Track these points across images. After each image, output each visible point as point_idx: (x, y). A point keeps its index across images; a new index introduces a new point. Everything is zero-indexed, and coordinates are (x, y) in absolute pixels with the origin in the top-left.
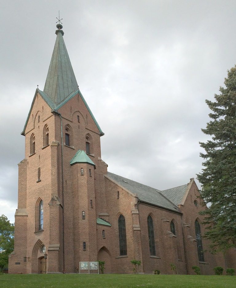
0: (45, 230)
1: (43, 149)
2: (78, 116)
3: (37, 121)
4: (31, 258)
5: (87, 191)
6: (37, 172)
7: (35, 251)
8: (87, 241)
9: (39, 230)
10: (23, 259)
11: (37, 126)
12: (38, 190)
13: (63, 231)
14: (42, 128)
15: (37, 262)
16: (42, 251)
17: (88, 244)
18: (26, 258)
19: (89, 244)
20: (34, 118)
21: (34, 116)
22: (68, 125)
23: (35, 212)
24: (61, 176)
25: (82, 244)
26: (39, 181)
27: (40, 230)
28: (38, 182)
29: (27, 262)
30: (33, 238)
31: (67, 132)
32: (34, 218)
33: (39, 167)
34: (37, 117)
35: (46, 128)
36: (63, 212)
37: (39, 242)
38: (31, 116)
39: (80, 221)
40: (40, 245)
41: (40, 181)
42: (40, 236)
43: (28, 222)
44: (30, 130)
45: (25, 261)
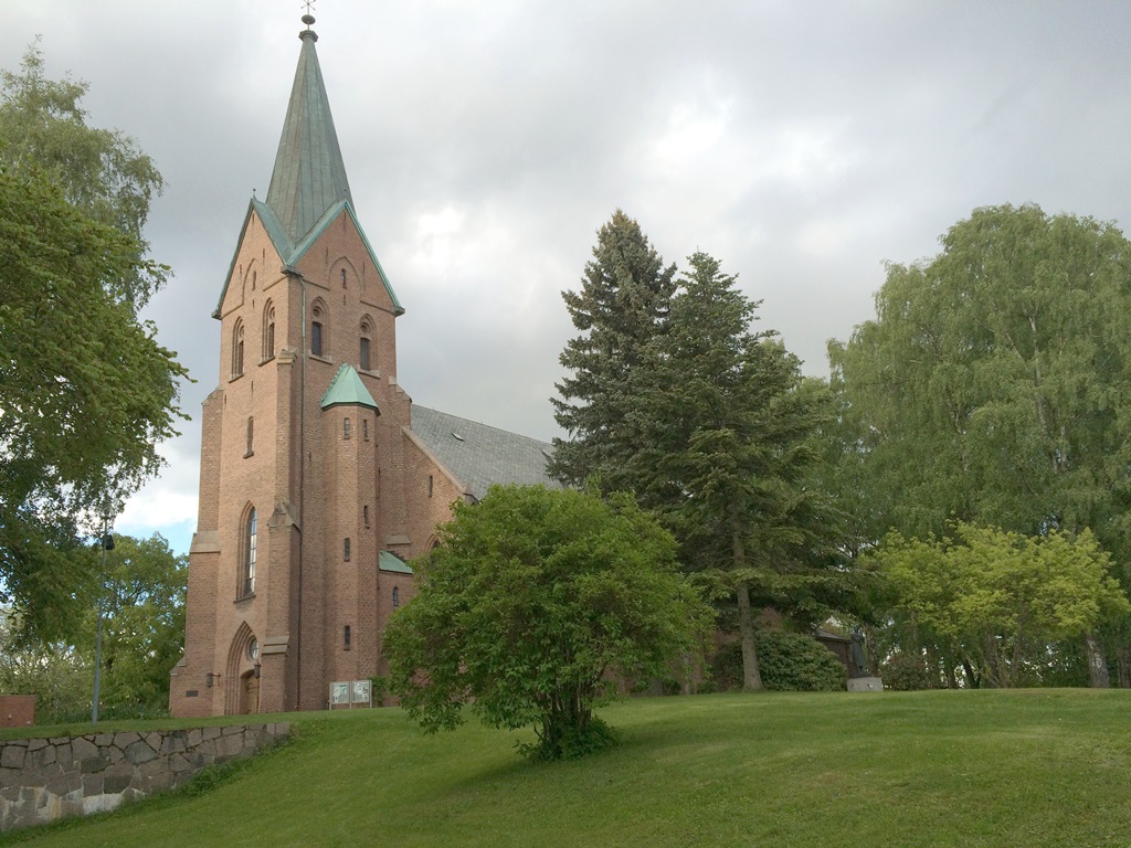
0: (258, 594)
1: (260, 366)
2: (343, 271)
3: (249, 285)
4: (225, 675)
5: (356, 481)
6: (246, 427)
7: (234, 656)
8: (352, 621)
9: (245, 595)
10: (204, 680)
11: (248, 301)
12: (246, 481)
13: (300, 596)
14: (260, 307)
15: (238, 688)
16: (251, 656)
17: (354, 630)
18: (211, 675)
19: (357, 631)
20: (244, 276)
21: (244, 272)
22: (319, 299)
23: (236, 542)
24: (298, 443)
25: (341, 632)
26: (250, 455)
27: (247, 596)
28: (246, 458)
29: (215, 687)
30: (230, 617)
31: (316, 319)
32: (234, 559)
33: (251, 414)
34: (250, 276)
35: (269, 309)
36: (301, 544)
37: (245, 628)
38: (237, 270)
39: (339, 568)
40: (245, 638)
41: (252, 455)
42: (248, 613)
43: (221, 569)
44: (234, 307)
45: (210, 685)
